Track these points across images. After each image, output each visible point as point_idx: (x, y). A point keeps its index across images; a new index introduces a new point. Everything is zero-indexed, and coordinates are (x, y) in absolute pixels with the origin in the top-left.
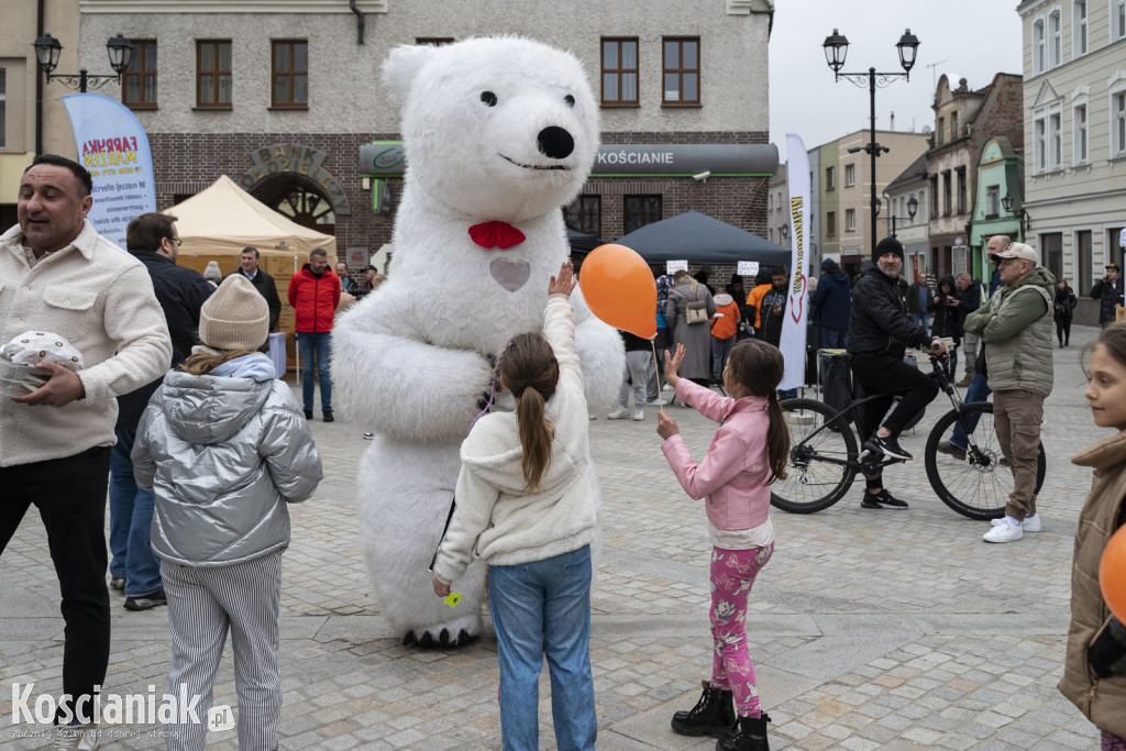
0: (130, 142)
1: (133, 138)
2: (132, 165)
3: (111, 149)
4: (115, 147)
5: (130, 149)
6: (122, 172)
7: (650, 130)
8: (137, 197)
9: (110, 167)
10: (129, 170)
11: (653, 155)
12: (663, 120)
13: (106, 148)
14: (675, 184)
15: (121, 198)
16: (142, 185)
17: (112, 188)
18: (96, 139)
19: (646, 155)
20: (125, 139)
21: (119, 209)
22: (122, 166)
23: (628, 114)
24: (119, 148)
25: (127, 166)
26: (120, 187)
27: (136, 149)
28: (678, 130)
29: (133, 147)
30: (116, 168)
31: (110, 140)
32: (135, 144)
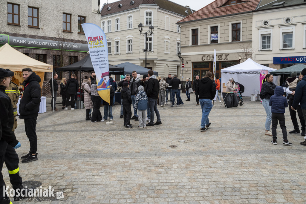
0: (101, 37)
1: (102, 36)
2: (102, 45)
3: (95, 40)
4: (96, 39)
5: (101, 40)
6: (99, 47)
7: (75, 39)
8: (103, 55)
9: (95, 46)
10: (101, 46)
11: (77, 46)
12: (78, 37)
13: (94, 40)
14: (81, 54)
15: (98, 55)
16: (104, 51)
17: (96, 52)
18: (91, 37)
19: (75, 46)
20: (99, 36)
21: (98, 58)
22: (99, 45)
23: (70, 34)
24: (98, 40)
25: (100, 45)
26: (98, 52)
27: (103, 40)
28: (82, 40)
29: (102, 39)
30: (97, 46)
31: (95, 37)
32: (102, 38)
